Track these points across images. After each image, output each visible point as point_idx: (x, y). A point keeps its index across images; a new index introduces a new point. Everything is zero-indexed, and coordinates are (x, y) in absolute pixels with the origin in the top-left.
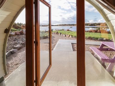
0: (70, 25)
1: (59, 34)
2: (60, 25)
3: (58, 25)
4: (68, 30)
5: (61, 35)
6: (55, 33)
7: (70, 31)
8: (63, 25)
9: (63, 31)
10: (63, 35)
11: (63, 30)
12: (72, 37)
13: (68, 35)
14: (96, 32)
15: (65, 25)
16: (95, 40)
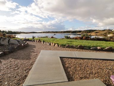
0: (53, 32)
1: (42, 42)
2: (44, 32)
3: (41, 33)
4: (52, 37)
5: (45, 43)
6: (37, 41)
7: (54, 38)
8: (46, 32)
9: (47, 39)
10: (47, 43)
11: (47, 37)
12: (58, 46)
13: (52, 43)
14: (81, 39)
15: (49, 32)
16: (87, 49)
